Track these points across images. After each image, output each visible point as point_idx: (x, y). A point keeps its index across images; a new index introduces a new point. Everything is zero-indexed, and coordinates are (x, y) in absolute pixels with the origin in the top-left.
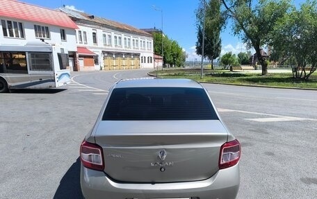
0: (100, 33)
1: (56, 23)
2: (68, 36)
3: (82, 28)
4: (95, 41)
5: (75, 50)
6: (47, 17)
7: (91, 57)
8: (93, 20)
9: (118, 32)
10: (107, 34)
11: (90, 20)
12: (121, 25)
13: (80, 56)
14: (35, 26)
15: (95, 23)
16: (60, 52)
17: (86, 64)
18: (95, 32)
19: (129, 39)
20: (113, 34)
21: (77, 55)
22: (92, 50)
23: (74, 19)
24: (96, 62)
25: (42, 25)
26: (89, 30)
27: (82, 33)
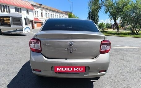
0: (44, 12)
1: (25, 7)
2: (30, 13)
3: (36, 10)
4: (42, 16)
5: (33, 19)
6: (21, 4)
7: (40, 23)
8: (41, 6)
9: (53, 12)
10: (47, 13)
11: (40, 6)
12: (54, 9)
13: (35, 22)
14: (15, 8)
15: (42, 8)
17: (38, 26)
18: (42, 11)
19: (57, 15)
20: (50, 13)
21: (34, 21)
22: (40, 20)
23: (33, 5)
24: (42, 25)
25: (18, 7)
26: (39, 11)
27: (36, 12)
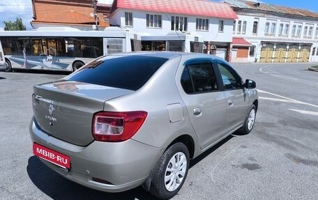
0: (262, 21)
1: (217, 15)
2: (225, 27)
3: (241, 17)
4: (255, 31)
5: (230, 41)
6: (204, 10)
7: (247, 48)
8: (258, 8)
10: (271, 22)
11: (255, 9)
12: (294, 10)
13: (234, 47)
15: (259, 11)
16: (193, 40)
17: (238, 56)
18: (257, 20)
19: (300, 27)
20: (279, 21)
21: (231, 46)
22: (249, 41)
23: (236, 10)
24: (252, 53)
25: (203, 18)
26: (250, 19)
27: (242, 23)
